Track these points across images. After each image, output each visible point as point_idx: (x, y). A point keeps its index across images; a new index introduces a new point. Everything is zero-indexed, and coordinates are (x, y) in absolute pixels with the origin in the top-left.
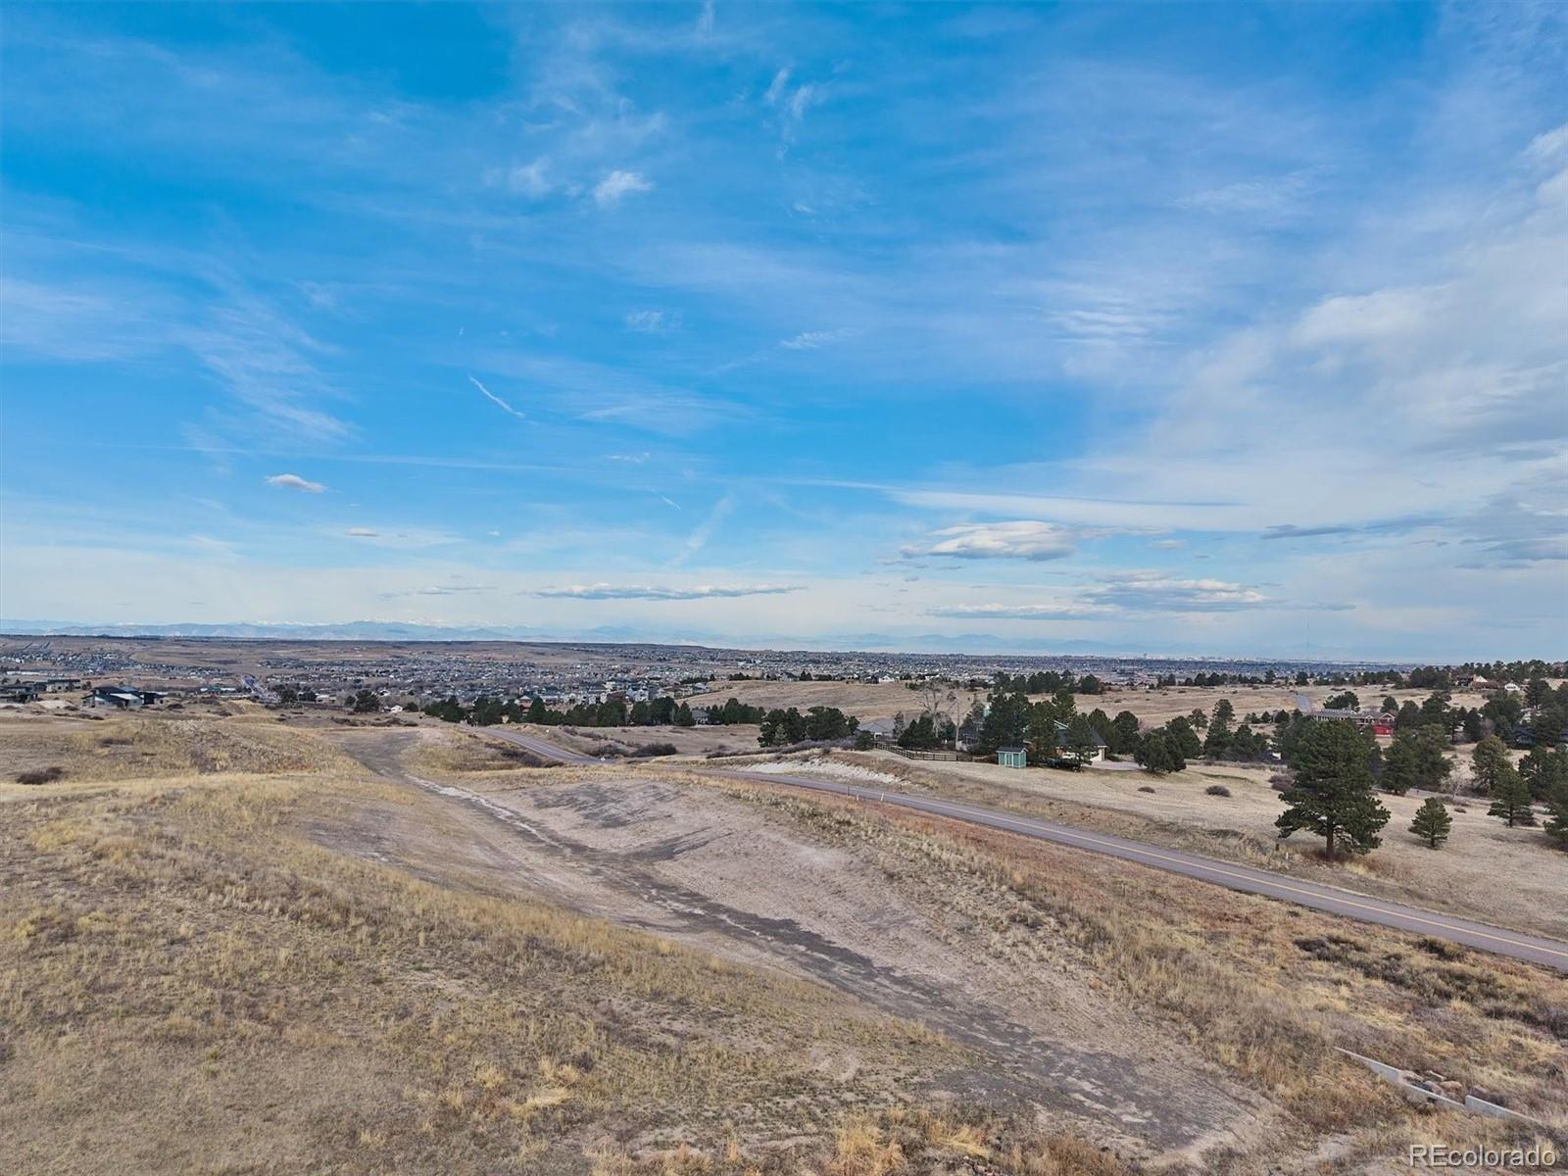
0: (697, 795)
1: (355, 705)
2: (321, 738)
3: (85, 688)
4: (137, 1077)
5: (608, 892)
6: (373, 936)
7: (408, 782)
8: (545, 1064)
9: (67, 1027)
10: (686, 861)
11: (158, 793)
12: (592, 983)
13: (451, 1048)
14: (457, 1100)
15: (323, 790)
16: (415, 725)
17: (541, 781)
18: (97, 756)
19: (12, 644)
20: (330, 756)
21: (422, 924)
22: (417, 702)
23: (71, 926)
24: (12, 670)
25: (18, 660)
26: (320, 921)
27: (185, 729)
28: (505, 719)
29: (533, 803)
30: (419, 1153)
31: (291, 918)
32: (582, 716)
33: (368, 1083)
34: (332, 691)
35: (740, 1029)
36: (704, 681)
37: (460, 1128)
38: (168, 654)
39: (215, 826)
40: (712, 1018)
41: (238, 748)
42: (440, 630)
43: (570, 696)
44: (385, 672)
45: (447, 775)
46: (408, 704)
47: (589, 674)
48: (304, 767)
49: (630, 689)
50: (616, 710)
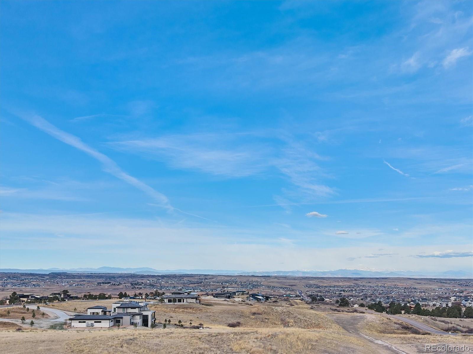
1: (339, 303)
2: (326, 316)
3: (247, 294)
7: (361, 336)
11: (270, 333)
15: (328, 337)
16: (364, 313)
17: (420, 341)
18: (251, 318)
19: (226, 278)
20: (330, 324)
22: (365, 303)
24: (226, 287)
27: (279, 310)
28: (403, 312)
29: (416, 350)
32: (439, 312)
34: (331, 297)
38: (273, 282)
39: (289, 348)
41: (296, 318)
43: (433, 303)
44: (351, 290)
45: (377, 335)
46: (361, 304)
47: (443, 293)
48: (320, 327)
49: (464, 300)
50: (456, 310)
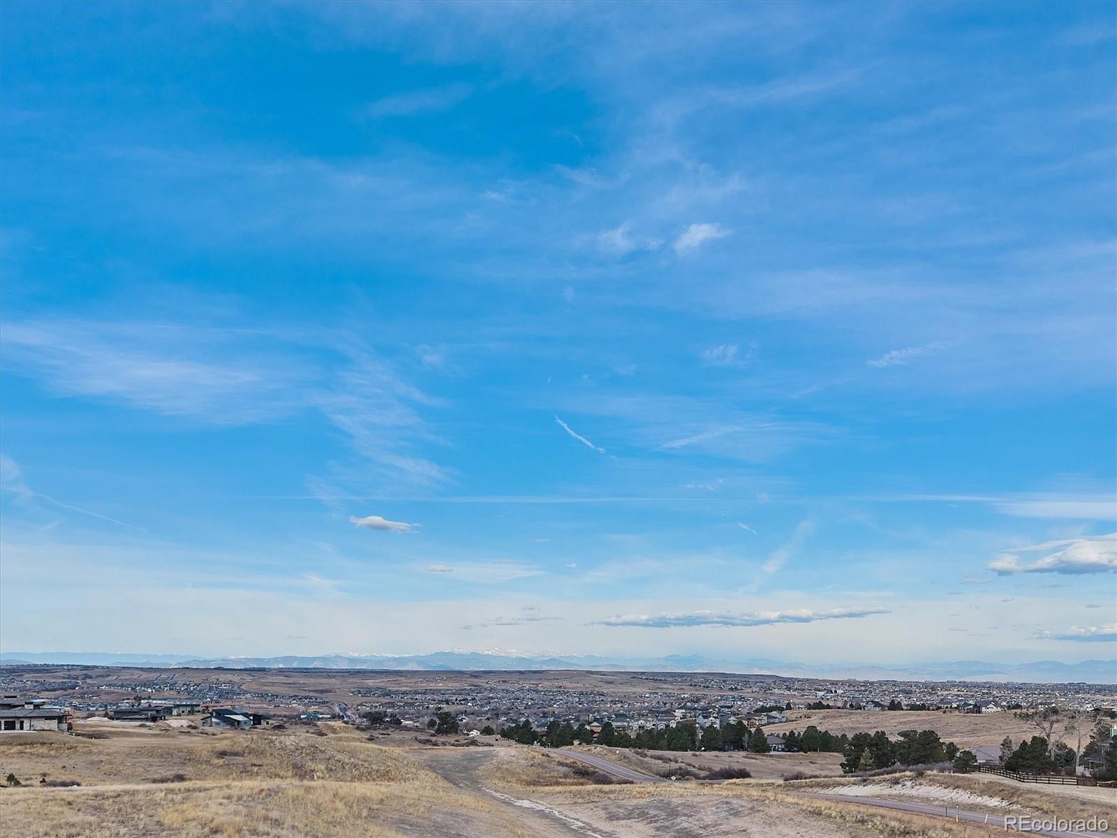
1: (436, 727)
2: (406, 755)
3: (203, 712)
7: (485, 794)
11: (264, 788)
15: (408, 795)
17: (612, 796)
18: (215, 765)
19: (145, 676)
20: (414, 770)
24: (144, 699)
25: (150, 690)
27: (288, 743)
29: (604, 816)
32: (652, 740)
34: (417, 717)
36: (780, 710)
38: (273, 684)
41: (332, 761)
42: (515, 660)
43: (640, 722)
44: (464, 700)
45: (521, 789)
46: (485, 728)
47: (658, 702)
48: (390, 779)
49: (701, 717)
50: (686, 734)
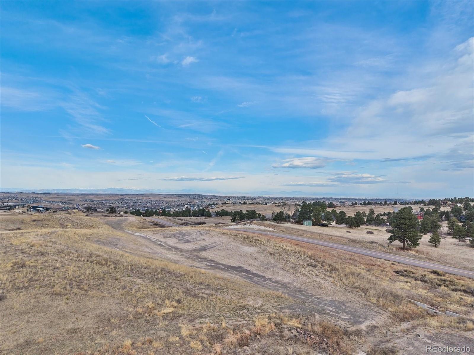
0: (212, 233)
1: (109, 211)
2: (99, 220)
3: (28, 207)
4: (44, 304)
5: (186, 260)
6: (115, 268)
7: (125, 232)
8: (167, 301)
9: (23, 290)
10: (209, 252)
12: (181, 280)
13: (138, 297)
14: (140, 311)
16: (127, 217)
18: (32, 224)
20: (102, 225)
21: (130, 264)
22: (128, 211)
23: (24, 264)
25: (8, 200)
26: (99, 263)
27: (58, 217)
28: (154, 215)
30: (129, 324)
31: (90, 262)
33: (114, 306)
34: (102, 208)
35: (226, 293)
36: (215, 205)
37: (142, 318)
38: (53, 198)
39: (67, 239)
40: (217, 290)
41: (74, 222)
43: (174, 209)
44: (118, 203)
45: (137, 230)
46: (125, 212)
47: (180, 203)
48: (94, 228)
50: (188, 213)
